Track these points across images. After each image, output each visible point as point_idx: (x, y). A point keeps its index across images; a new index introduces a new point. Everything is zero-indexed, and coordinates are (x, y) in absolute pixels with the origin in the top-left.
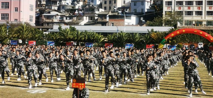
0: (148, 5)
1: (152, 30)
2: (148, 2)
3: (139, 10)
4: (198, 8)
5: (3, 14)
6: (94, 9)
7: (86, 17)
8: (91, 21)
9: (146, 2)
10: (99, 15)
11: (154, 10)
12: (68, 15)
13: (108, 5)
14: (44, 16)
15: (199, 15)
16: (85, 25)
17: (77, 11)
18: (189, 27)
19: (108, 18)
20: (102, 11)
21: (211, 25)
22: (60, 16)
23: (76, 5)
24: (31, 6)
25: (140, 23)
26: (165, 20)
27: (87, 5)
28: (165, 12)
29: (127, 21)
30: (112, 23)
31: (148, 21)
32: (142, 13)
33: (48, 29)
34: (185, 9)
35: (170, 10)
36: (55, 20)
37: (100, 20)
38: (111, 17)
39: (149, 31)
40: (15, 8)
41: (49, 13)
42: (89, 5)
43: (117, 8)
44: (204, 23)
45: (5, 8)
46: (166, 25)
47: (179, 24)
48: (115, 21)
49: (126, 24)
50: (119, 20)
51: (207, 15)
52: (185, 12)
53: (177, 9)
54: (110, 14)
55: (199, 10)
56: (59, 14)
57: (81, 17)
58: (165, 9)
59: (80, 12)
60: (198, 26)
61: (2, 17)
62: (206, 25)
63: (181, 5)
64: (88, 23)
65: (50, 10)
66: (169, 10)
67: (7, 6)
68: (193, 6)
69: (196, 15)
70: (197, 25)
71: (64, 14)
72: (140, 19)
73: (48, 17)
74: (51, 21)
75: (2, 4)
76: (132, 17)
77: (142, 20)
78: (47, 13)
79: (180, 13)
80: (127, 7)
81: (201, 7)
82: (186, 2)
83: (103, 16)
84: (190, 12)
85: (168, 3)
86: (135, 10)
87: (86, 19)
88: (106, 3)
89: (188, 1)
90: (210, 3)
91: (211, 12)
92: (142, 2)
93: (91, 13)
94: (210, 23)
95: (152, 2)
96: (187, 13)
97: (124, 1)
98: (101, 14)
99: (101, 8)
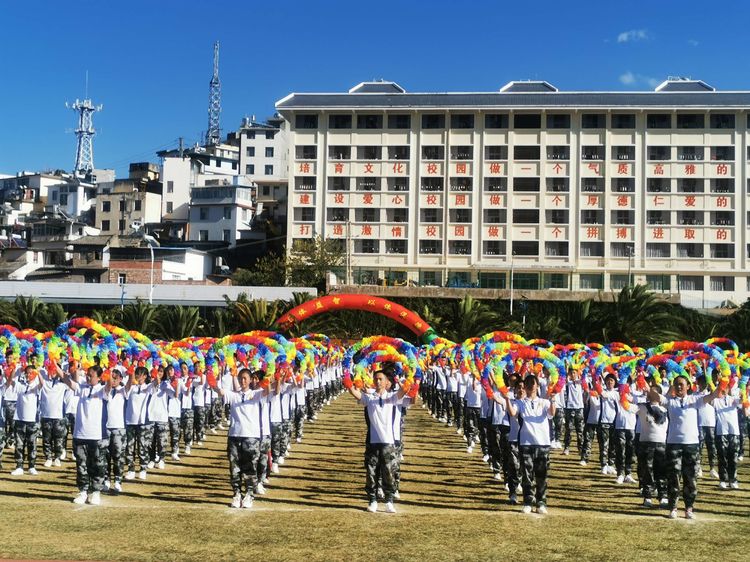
0: (244, 218)
1: (242, 298)
2: (245, 209)
3: (216, 233)
4: (393, 230)
6: (64, 228)
7: (36, 252)
8: (53, 266)
9: (239, 210)
10: (78, 248)
11: (262, 236)
13: (115, 215)
15: (396, 252)
16: (29, 278)
17: (4, 231)
18: (363, 288)
19: (106, 257)
20: (92, 232)
21: (433, 284)
23: (10, 212)
25: (214, 275)
26: (291, 265)
27: (44, 214)
28: (294, 239)
29: (169, 267)
30: (121, 275)
31: (239, 269)
32: (226, 243)
34: (355, 231)
35: (309, 236)
37: (79, 262)
38: (116, 253)
39: (228, 301)
42: (51, 214)
43: (143, 224)
44: (413, 276)
46: (295, 282)
47: (333, 280)
48: (130, 267)
49: (166, 276)
50: (143, 263)
51: (421, 252)
52: (356, 241)
53: (330, 232)
54: (116, 243)
55: (398, 238)
57: (17, 252)
58: (294, 231)
59: (14, 236)
60: (390, 287)
62: (415, 283)
63: (342, 219)
64: (41, 273)
66: (304, 236)
68: (379, 225)
69: (388, 253)
70: (388, 284)
72: (214, 262)
76: (187, 254)
77: (220, 264)
79: (339, 246)
80: (176, 224)
81: (403, 228)
82: (357, 210)
83: (92, 250)
84: (371, 241)
85: (304, 213)
86: (205, 233)
87: (36, 260)
88: (107, 207)
89: (365, 209)
90: (431, 215)
91: (433, 242)
92: (225, 209)
93: (53, 239)
94: (430, 276)
95: (260, 209)
96: (360, 244)
97: (170, 205)
98: (85, 242)
99: (92, 224)
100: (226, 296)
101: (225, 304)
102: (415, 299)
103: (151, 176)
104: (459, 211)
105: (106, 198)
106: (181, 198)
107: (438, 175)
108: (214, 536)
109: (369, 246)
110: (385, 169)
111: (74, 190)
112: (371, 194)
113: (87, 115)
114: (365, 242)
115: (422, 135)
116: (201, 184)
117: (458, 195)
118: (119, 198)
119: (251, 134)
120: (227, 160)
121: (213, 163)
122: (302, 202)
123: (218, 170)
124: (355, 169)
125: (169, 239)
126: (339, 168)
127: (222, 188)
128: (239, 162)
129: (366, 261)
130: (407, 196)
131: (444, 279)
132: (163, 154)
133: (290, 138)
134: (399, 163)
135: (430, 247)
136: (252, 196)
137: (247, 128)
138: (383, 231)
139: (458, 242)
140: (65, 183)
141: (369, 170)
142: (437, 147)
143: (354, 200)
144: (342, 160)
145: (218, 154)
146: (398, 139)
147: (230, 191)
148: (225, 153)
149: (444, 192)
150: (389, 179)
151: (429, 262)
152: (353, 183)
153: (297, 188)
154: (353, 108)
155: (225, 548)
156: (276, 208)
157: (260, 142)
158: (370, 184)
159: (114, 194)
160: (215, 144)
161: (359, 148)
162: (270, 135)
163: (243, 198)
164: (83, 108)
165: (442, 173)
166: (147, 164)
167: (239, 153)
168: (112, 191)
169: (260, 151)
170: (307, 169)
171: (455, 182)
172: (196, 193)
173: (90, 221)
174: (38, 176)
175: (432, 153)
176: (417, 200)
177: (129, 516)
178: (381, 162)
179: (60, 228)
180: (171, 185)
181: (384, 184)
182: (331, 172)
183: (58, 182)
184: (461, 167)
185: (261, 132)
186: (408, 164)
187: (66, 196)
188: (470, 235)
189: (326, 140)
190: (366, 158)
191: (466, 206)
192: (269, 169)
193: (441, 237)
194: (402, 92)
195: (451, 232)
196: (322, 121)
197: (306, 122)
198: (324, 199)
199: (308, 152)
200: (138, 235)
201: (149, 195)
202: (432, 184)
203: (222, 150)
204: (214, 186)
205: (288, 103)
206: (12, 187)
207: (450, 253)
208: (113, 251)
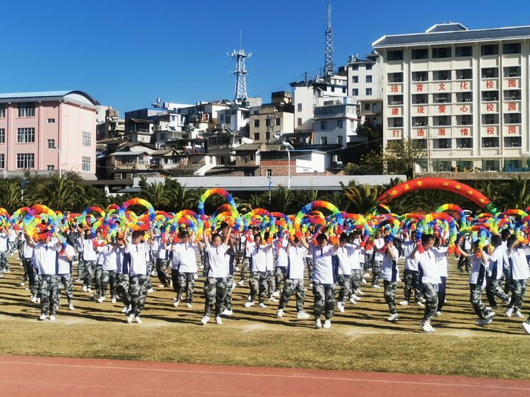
0: (352, 127)
1: (352, 183)
2: (352, 120)
3: (333, 139)
4: (462, 131)
5: (22, 155)
6: (229, 139)
7: (211, 156)
8: (223, 166)
9: (348, 121)
10: (239, 153)
11: (365, 140)
12: (170, 154)
13: (263, 129)
14: (116, 156)
15: (464, 147)
16: (207, 174)
17: (190, 143)
18: (440, 174)
19: (258, 158)
20: (248, 141)
21: (493, 169)
22: (153, 155)
23: (193, 130)
24: (86, 135)
25: (332, 168)
26: (387, 159)
27: (215, 130)
28: (388, 141)
29: (301, 164)
30: (268, 170)
31: (349, 164)
32: (340, 145)
33: (123, 186)
34: (434, 133)
35: (400, 138)
36: (141, 167)
37: (240, 162)
38: (265, 156)
39: (343, 186)
40: (49, 140)
41: (127, 149)
42: (220, 130)
43: (282, 135)
44: (478, 164)
45: (26, 141)
46: (390, 171)
47: (418, 169)
48: (274, 165)
49: (299, 170)
50: (283, 162)
51: (483, 147)
52: (434, 140)
53: (415, 135)
54: (264, 148)
55: (465, 137)
56: (150, 152)
57: (197, 157)
58: (388, 134)
59: (196, 146)
60: (461, 173)
61: (19, 162)
62: (480, 169)
63: (423, 125)
64: (215, 170)
65: (130, 144)
66: (396, 138)
67: (29, 136)
68: (451, 128)
69: (459, 148)
70: (459, 170)
71: (163, 152)
72: (332, 159)
73: (125, 159)
74: (130, 168)
75: (19, 133)
76: (313, 154)
77: (336, 161)
78: (121, 151)
79: (422, 144)
80: (304, 133)
81: (469, 130)
82: (434, 117)
83: (247, 154)
84: (445, 140)
85: (395, 121)
86: (325, 139)
87: (211, 162)
88: (257, 124)
89: (440, 117)
90: (490, 119)
91: (492, 139)
92: (339, 121)
93: (222, 147)
94: (490, 164)
95: (363, 120)
96: (437, 143)
97: (300, 120)
98: (243, 148)
99: (248, 136)
100: (341, 183)
101: (342, 189)
102: (480, 181)
103: (286, 100)
104: (511, 115)
105: (256, 117)
106: (307, 115)
107: (494, 89)
108: (338, 351)
109: (443, 144)
110: (454, 87)
111: (235, 113)
112: (444, 105)
113: (242, 60)
114: (441, 140)
115: (481, 60)
116: (321, 104)
117: (510, 103)
118: (265, 117)
119: (355, 67)
120: (339, 86)
121: (329, 89)
122: (393, 113)
123: (332, 94)
124: (431, 88)
125: (300, 144)
126: (420, 88)
127: (336, 106)
128: (347, 87)
129: (442, 154)
130: (471, 105)
131: (502, 165)
132: (294, 85)
133: (383, 68)
134: (465, 81)
135: (490, 142)
136: (357, 111)
137: (352, 62)
138: (454, 132)
139: (512, 138)
140: (228, 108)
141: (442, 88)
142: (493, 69)
143: (432, 110)
144: (420, 82)
145: (332, 82)
146: (463, 64)
147: (342, 108)
148: (338, 81)
149: (499, 101)
150: (457, 94)
151: (490, 153)
152: (431, 98)
153: (389, 103)
154: (429, 44)
155: (345, 360)
156: (374, 119)
157: (362, 72)
158: (443, 98)
159: (261, 114)
160: (330, 76)
161: (434, 72)
162: (369, 67)
163: (351, 113)
164: (239, 56)
165: (497, 87)
166: (283, 92)
167: (347, 81)
168: (260, 113)
169: (362, 79)
170: (396, 89)
171: (508, 94)
172: (318, 111)
173: (246, 134)
174: (210, 104)
175: (489, 73)
176: (479, 108)
177: (279, 336)
178: (451, 82)
179: (226, 139)
180: (300, 106)
181: (454, 97)
182: (414, 91)
183: (224, 108)
184: (512, 83)
185: (362, 65)
186: (471, 82)
187: (230, 117)
188: (520, 133)
189: (409, 68)
190: (440, 79)
191: (517, 111)
192: (369, 91)
193: (498, 134)
194: (465, 29)
195: (505, 131)
196: (407, 55)
197: (395, 55)
198: (409, 111)
199: (397, 77)
200: (279, 142)
201: (285, 114)
202: (490, 96)
203: (335, 80)
204: (330, 105)
205: (381, 43)
206: (193, 113)
207: (505, 146)
208: (262, 154)
